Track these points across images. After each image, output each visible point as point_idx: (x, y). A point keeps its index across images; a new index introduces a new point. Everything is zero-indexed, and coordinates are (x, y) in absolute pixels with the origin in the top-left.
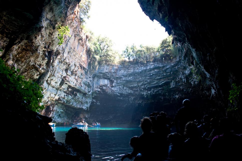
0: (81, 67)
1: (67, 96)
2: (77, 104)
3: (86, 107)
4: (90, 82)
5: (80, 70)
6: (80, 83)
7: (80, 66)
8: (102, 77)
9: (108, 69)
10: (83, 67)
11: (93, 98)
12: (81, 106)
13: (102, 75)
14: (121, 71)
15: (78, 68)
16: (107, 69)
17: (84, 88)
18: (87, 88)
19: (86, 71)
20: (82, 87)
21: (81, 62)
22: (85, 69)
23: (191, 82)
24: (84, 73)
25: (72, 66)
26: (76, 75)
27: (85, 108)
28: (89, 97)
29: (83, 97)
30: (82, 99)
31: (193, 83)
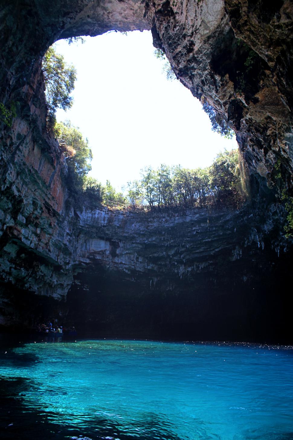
0: (49, 210)
1: (15, 268)
2: (40, 287)
3: (61, 295)
4: (68, 243)
5: (45, 215)
6: (47, 244)
7: (46, 208)
8: (95, 235)
9: (106, 219)
10: (53, 210)
11: (75, 277)
12: (49, 292)
13: (94, 230)
14: (133, 225)
15: (43, 212)
16: (104, 220)
17: (55, 256)
18: (62, 256)
19: (61, 219)
20: (49, 253)
21: (49, 199)
22: (59, 215)
23: (274, 248)
24: (56, 224)
25: (27, 205)
26: (36, 225)
27: (58, 298)
28: (66, 274)
29: (54, 275)
30: (51, 277)
31: (278, 251)
